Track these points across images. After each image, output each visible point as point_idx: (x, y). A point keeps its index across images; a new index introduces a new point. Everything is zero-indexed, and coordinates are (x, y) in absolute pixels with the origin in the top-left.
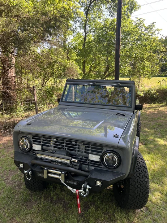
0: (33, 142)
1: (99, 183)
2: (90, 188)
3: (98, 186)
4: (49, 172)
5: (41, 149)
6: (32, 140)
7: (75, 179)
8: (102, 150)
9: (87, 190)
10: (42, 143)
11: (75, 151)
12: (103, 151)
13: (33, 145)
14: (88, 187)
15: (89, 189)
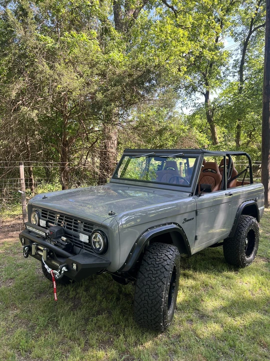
0: (41, 217)
1: (75, 267)
2: (66, 270)
3: (74, 270)
4: (38, 249)
5: (45, 226)
6: (41, 214)
7: (59, 259)
8: (92, 229)
9: (62, 272)
10: (47, 219)
11: (71, 229)
13: (40, 220)
14: (64, 269)
15: (65, 272)
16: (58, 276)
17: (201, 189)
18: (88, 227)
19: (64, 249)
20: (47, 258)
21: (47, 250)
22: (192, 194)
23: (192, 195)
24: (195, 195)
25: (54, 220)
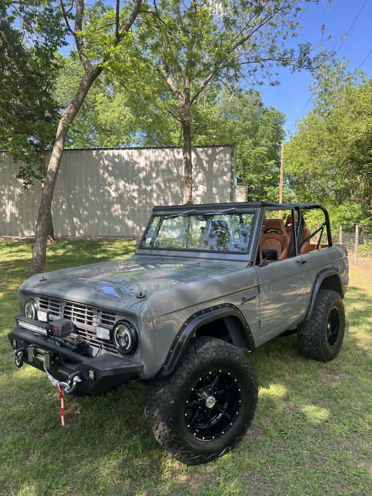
0: (39, 308)
1: (92, 375)
2: (80, 381)
3: (90, 380)
4: (37, 353)
5: (46, 320)
7: (67, 366)
8: (114, 320)
9: (74, 384)
10: (49, 310)
11: (83, 322)
12: (115, 322)
13: (38, 312)
14: (76, 379)
15: (77, 383)
16: (68, 390)
17: (263, 256)
18: (108, 318)
19: (74, 351)
20: (51, 365)
21: (50, 354)
22: (252, 263)
23: (251, 265)
24: (256, 264)
25: (58, 310)
